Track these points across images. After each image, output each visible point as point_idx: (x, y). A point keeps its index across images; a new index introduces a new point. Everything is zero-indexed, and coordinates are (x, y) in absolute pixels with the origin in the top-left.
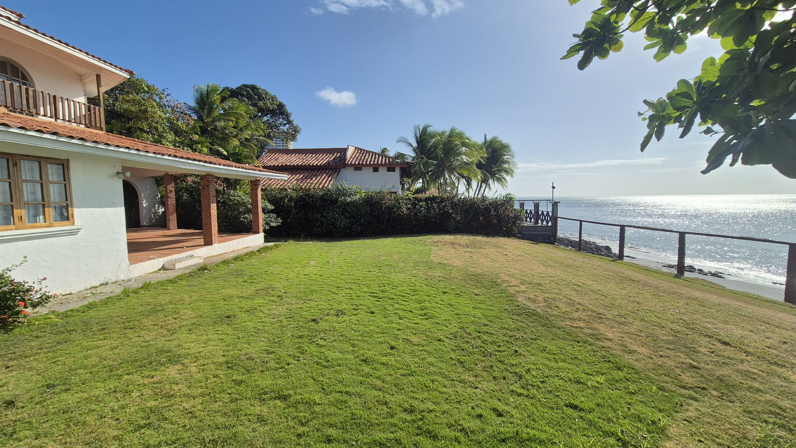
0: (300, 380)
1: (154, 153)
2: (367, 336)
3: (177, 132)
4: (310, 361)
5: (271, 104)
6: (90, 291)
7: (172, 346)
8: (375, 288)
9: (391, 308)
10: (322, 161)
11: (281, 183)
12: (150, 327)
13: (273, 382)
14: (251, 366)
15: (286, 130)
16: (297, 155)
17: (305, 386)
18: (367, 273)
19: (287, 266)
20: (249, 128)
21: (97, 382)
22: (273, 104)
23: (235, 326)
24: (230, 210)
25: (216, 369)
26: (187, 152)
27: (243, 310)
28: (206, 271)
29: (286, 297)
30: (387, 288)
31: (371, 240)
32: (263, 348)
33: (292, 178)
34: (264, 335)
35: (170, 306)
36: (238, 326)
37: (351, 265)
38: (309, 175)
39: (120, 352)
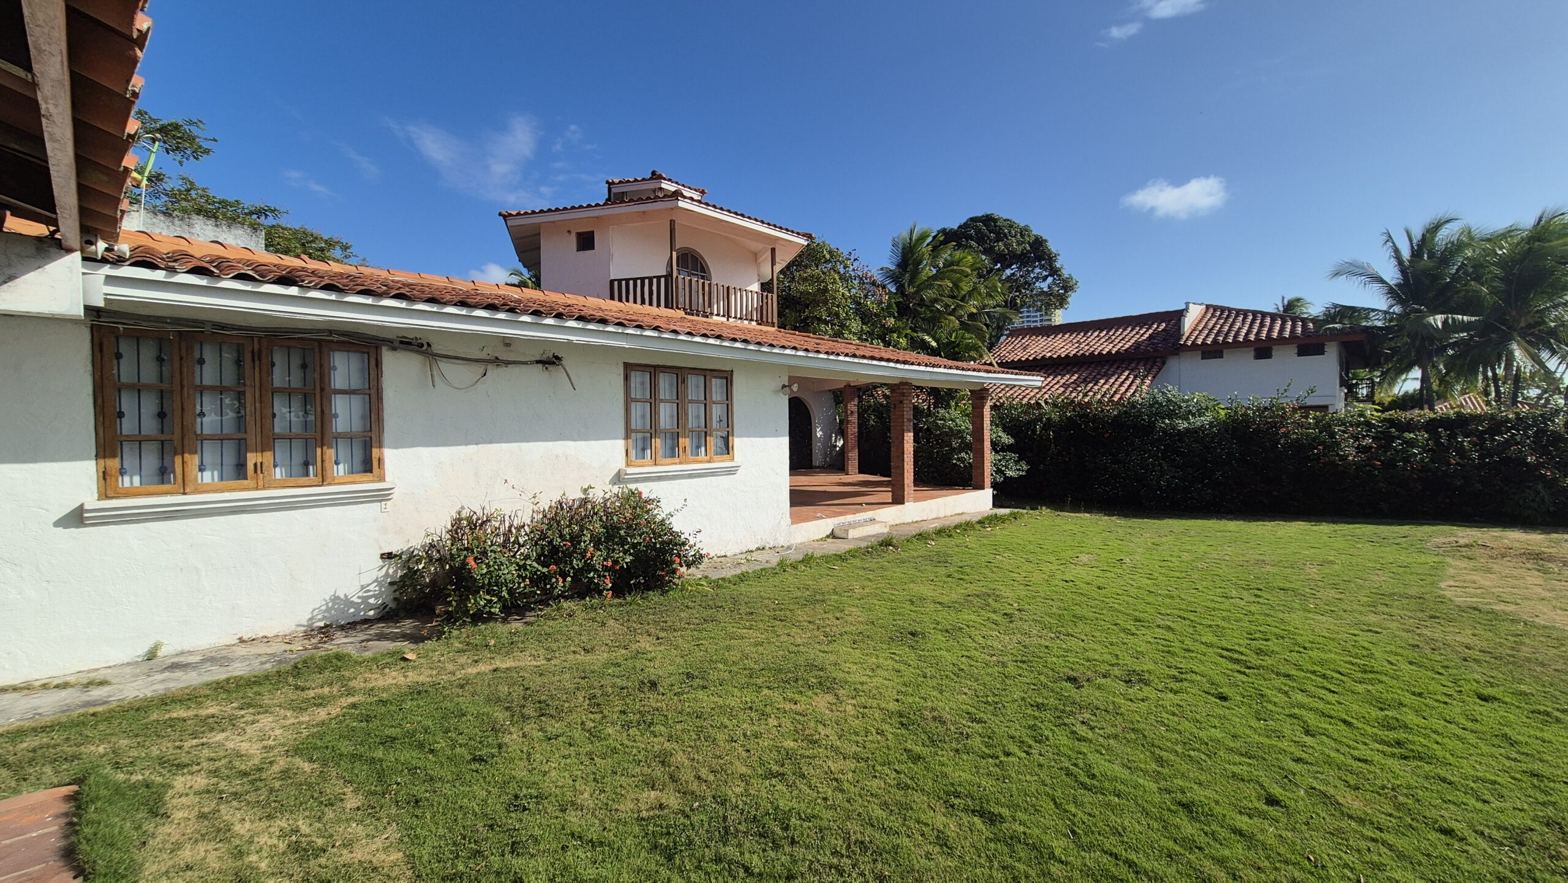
0: (1026, 795)
1: (827, 353)
2: (1199, 750)
3: (865, 316)
4: (1053, 764)
5: (1019, 244)
6: (744, 556)
7: (828, 662)
8: (1236, 640)
9: (1280, 698)
10: (1121, 345)
11: (1032, 394)
12: (805, 624)
13: (973, 777)
14: (938, 735)
15: (1045, 289)
16: (1067, 336)
17: (1036, 810)
18: (1219, 599)
19: (1031, 557)
20: (976, 294)
21: (735, 687)
22: (1023, 243)
23: (922, 653)
24: (937, 444)
25: (883, 720)
26: (878, 348)
27: (939, 627)
28: (891, 548)
29: (1021, 619)
30: (1273, 645)
31: (1242, 522)
32: (964, 707)
33: (1054, 382)
34: (969, 683)
35: (833, 597)
36: (927, 654)
37: (1178, 574)
38: (1090, 374)
39: (764, 652)
